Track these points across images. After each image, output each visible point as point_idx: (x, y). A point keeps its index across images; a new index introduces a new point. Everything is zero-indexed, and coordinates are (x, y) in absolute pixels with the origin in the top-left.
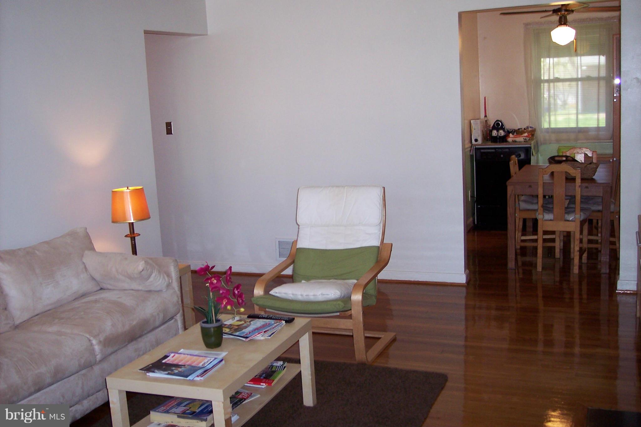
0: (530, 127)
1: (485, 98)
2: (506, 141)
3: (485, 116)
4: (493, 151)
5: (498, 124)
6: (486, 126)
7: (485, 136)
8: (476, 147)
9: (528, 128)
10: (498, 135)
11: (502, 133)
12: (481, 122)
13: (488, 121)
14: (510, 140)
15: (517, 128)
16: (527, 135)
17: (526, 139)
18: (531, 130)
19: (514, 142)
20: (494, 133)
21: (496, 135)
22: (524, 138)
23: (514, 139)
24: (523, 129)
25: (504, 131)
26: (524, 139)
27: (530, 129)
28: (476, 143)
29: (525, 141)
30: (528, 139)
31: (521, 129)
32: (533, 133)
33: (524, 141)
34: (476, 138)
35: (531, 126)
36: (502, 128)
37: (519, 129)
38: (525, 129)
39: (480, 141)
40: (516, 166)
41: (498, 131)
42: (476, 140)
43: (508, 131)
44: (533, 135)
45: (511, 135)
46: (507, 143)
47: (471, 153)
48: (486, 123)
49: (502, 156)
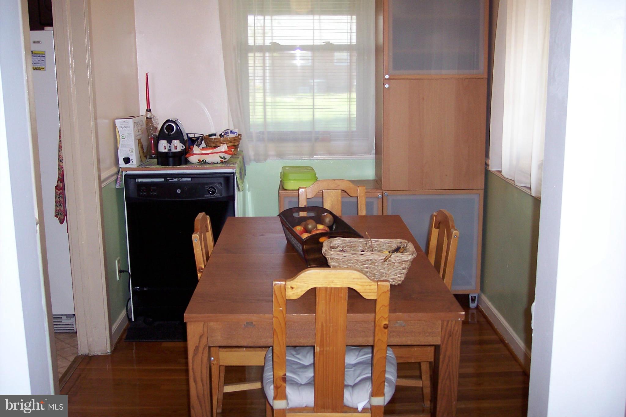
0: (231, 132)
1: (147, 74)
2: (187, 162)
3: (147, 110)
4: (162, 180)
5: (170, 128)
6: (148, 129)
7: (145, 150)
8: (128, 172)
9: (226, 133)
10: (170, 150)
11: (177, 146)
12: (135, 124)
13: (152, 119)
14: (193, 159)
15: (206, 134)
16: (226, 149)
17: (224, 158)
18: (231, 138)
19: (203, 163)
20: (163, 146)
21: (166, 150)
22: (222, 155)
23: (202, 158)
24: (218, 136)
25: (182, 141)
26: (220, 157)
27: (231, 136)
28: (128, 165)
29: (224, 162)
30: (228, 157)
31: (215, 135)
32: (236, 144)
33: (222, 162)
34: (127, 156)
35: (232, 128)
36: (179, 135)
37: (210, 135)
38: (221, 135)
39: (134, 163)
40: (207, 233)
41: (170, 142)
42: (127, 160)
43: (190, 139)
44: (236, 147)
45: (196, 150)
46: (190, 166)
47: (118, 186)
48: (147, 124)
49: (179, 191)
